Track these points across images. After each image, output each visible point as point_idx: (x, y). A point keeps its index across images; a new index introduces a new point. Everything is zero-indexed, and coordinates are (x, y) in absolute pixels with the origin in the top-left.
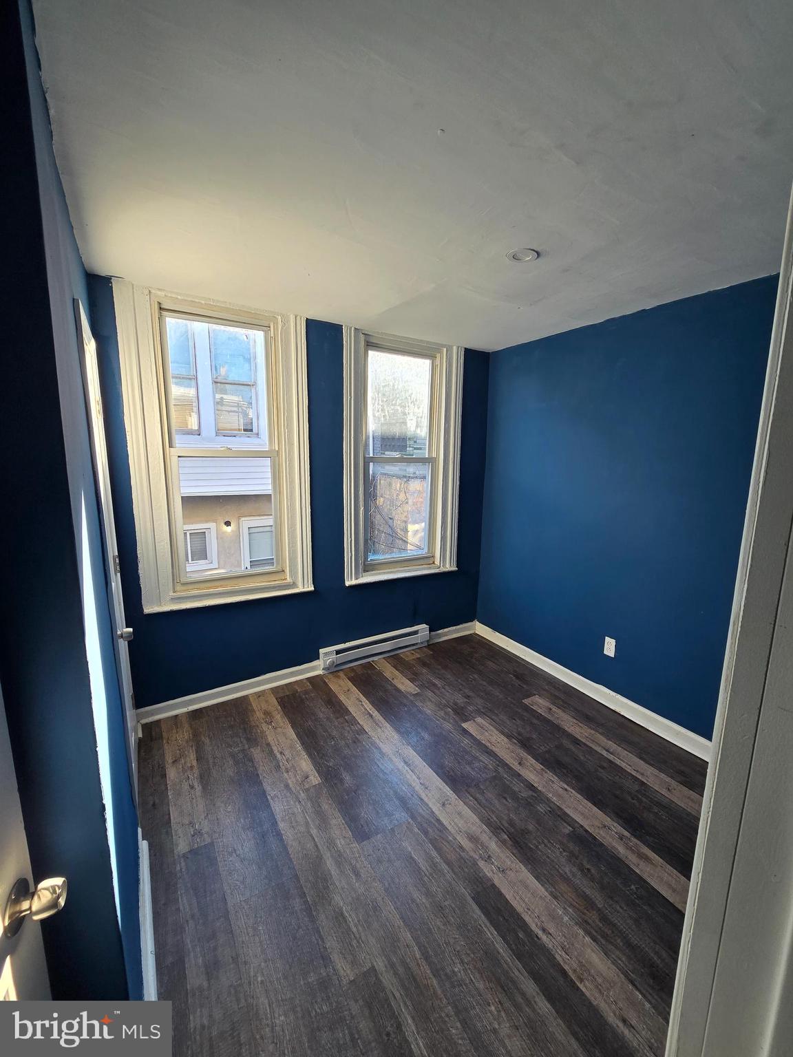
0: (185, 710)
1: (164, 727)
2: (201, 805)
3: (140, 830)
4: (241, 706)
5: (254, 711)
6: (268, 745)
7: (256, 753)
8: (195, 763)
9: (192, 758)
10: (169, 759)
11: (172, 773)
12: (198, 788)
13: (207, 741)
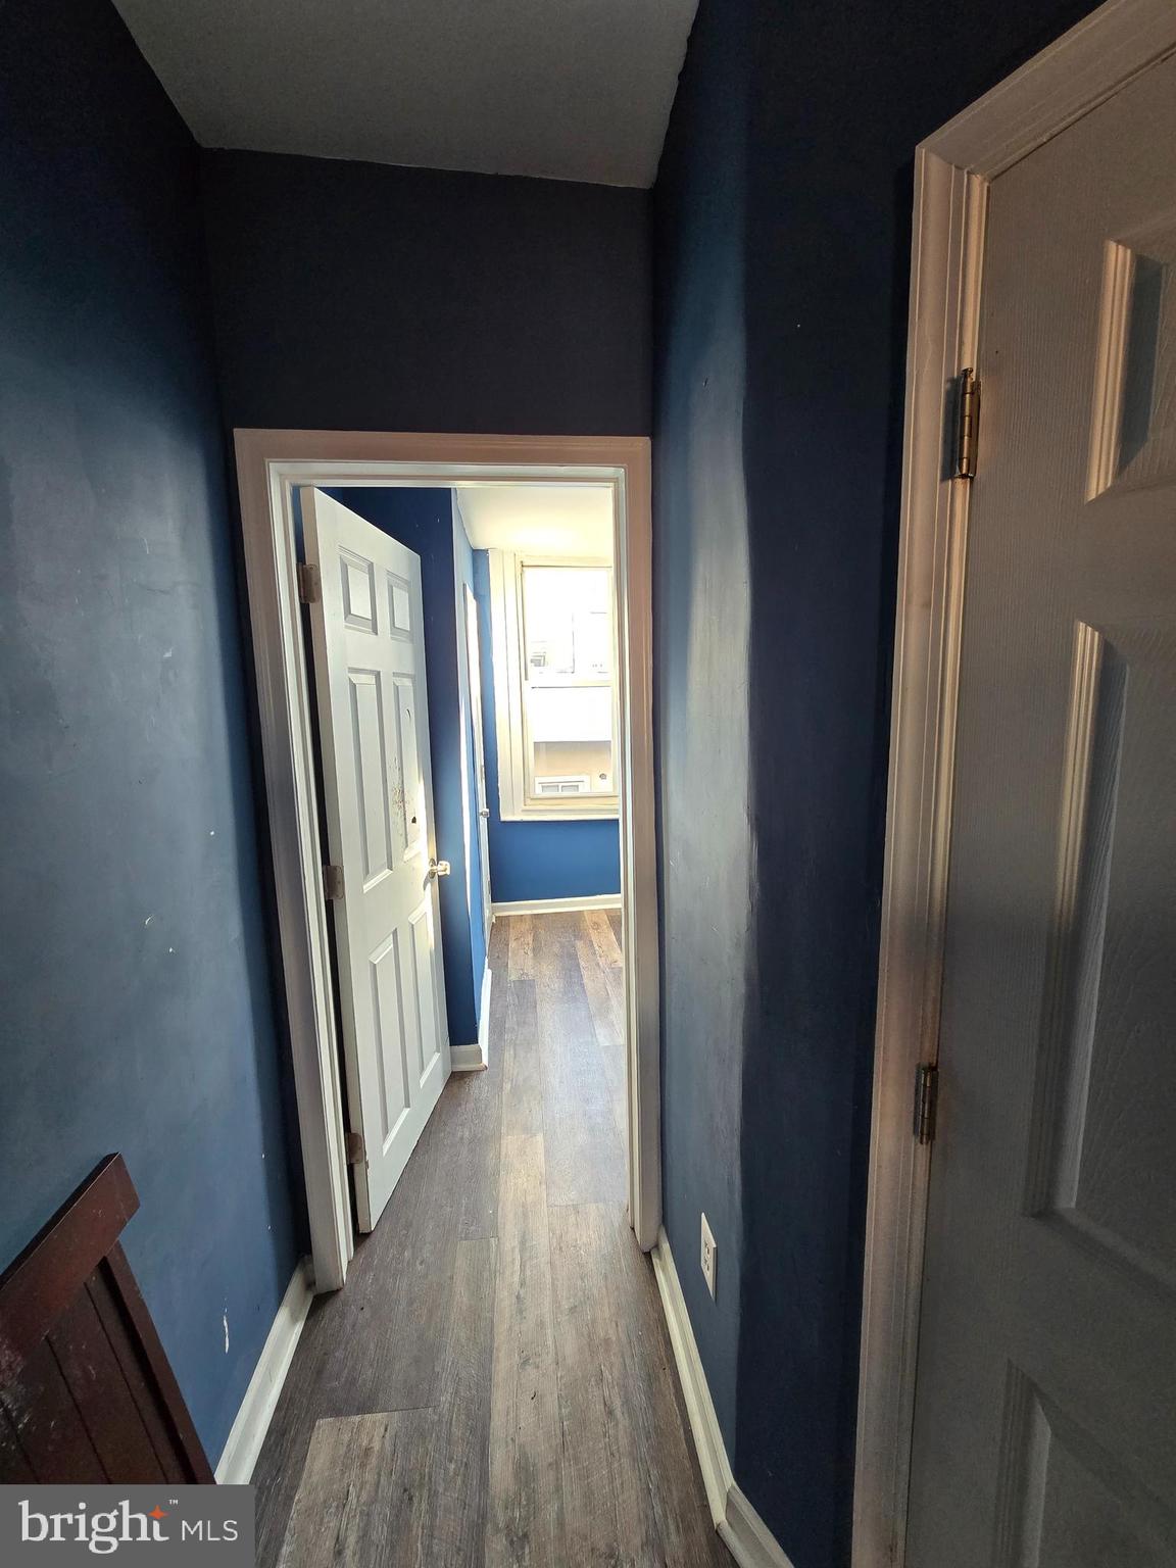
0: (529, 912)
1: (512, 920)
2: (530, 962)
3: (487, 960)
4: (575, 918)
5: (585, 920)
6: (591, 941)
7: (579, 944)
8: (531, 942)
9: (530, 939)
10: (512, 937)
11: (513, 945)
12: (531, 954)
13: (543, 932)
